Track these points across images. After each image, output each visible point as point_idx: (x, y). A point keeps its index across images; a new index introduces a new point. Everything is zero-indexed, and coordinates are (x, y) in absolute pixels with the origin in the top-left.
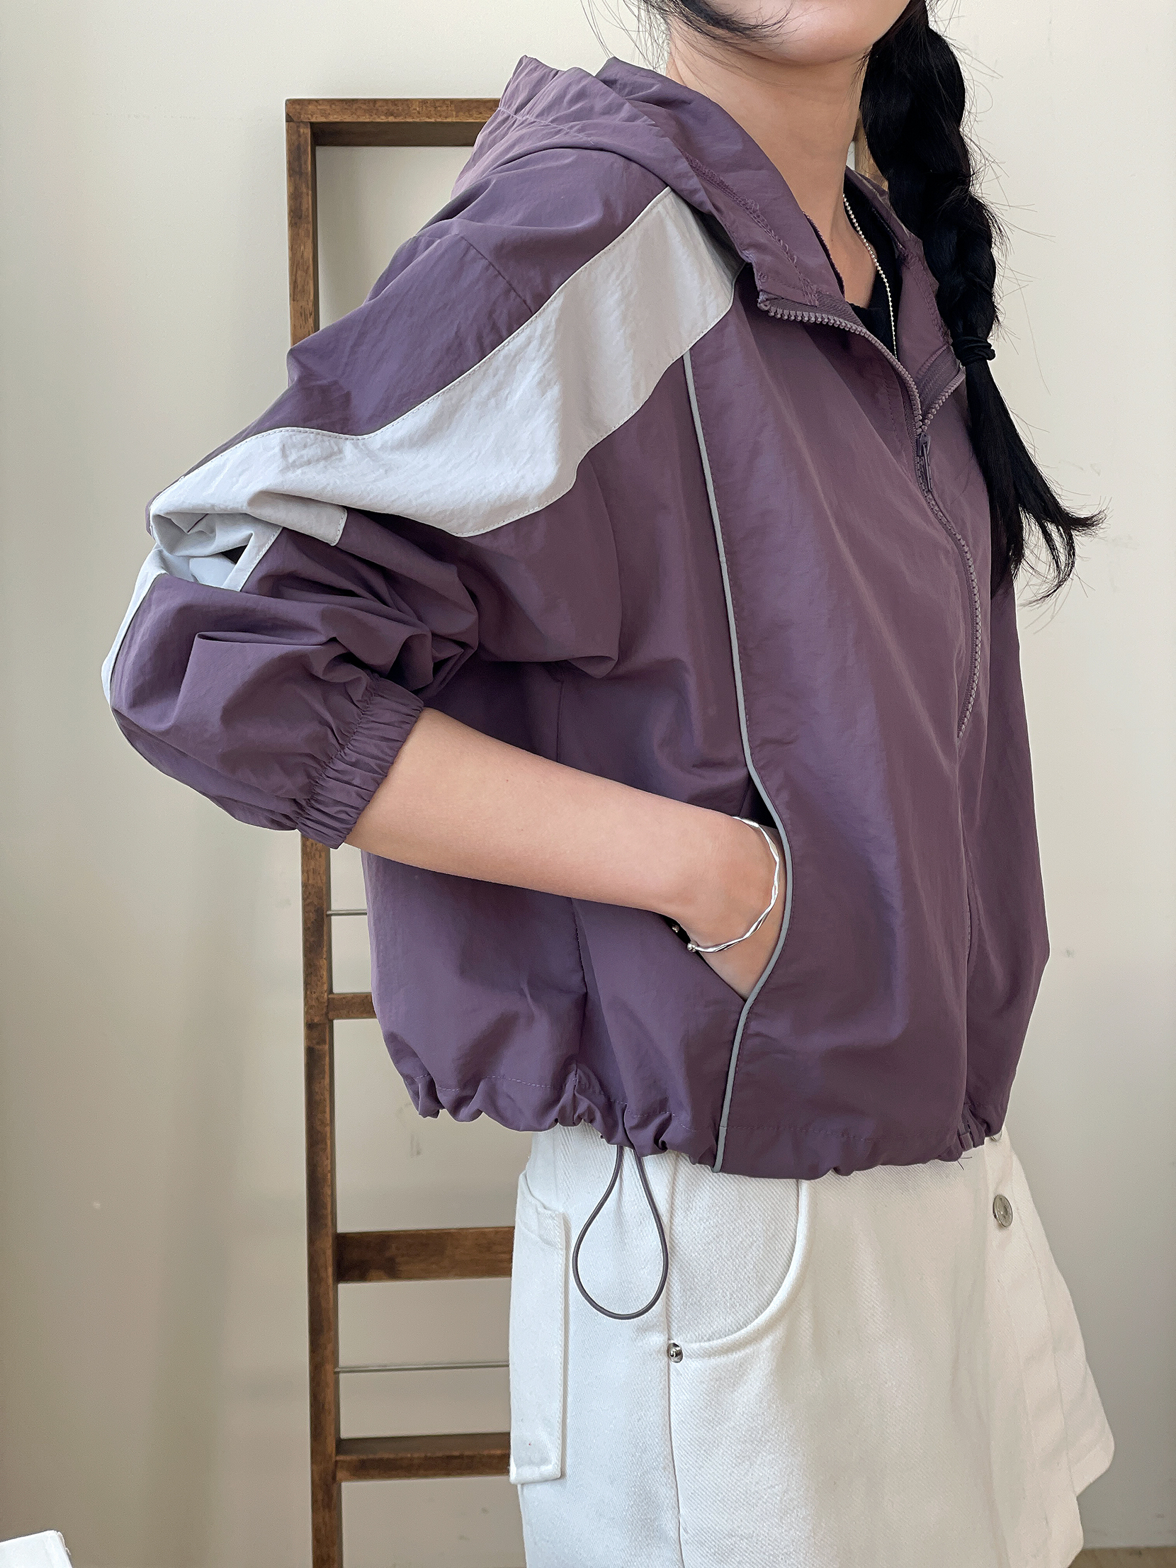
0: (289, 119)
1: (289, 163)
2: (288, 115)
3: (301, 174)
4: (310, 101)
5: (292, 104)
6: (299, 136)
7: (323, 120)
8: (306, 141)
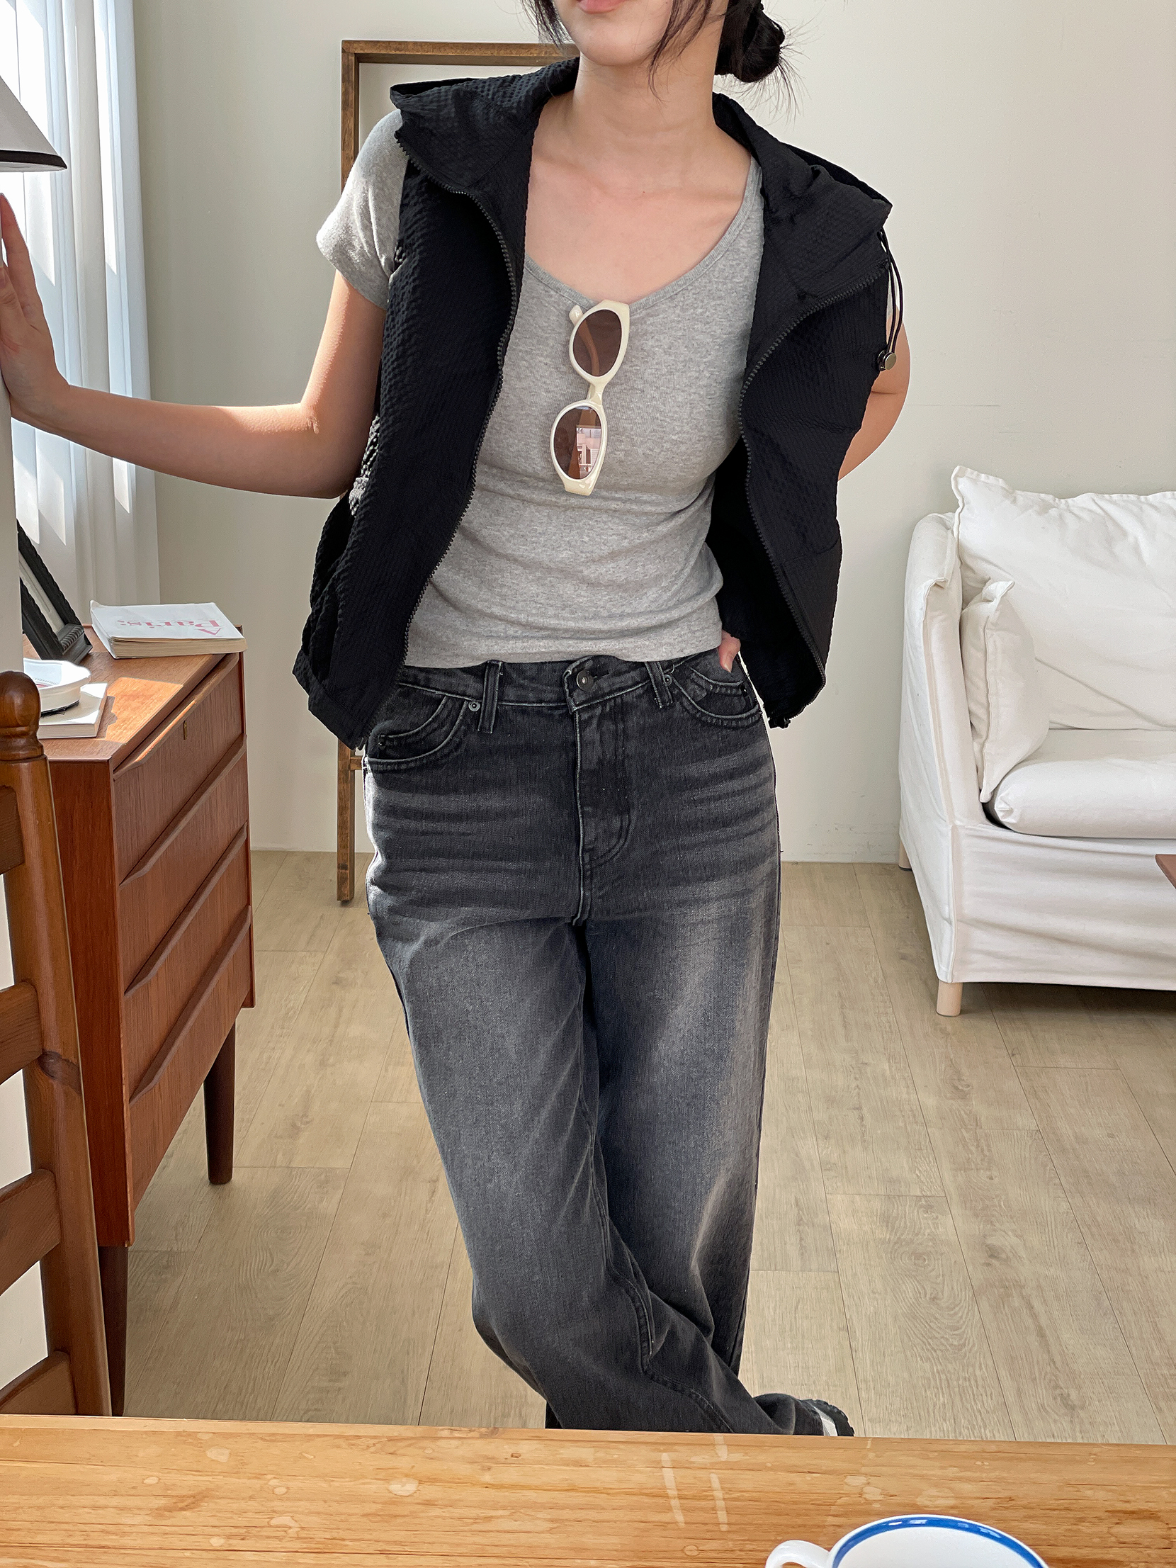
0: (343, 51)
1: (343, 76)
2: (343, 49)
3: (349, 81)
4: (355, 42)
5: (345, 42)
6: (348, 61)
7: (362, 52)
8: (352, 64)
